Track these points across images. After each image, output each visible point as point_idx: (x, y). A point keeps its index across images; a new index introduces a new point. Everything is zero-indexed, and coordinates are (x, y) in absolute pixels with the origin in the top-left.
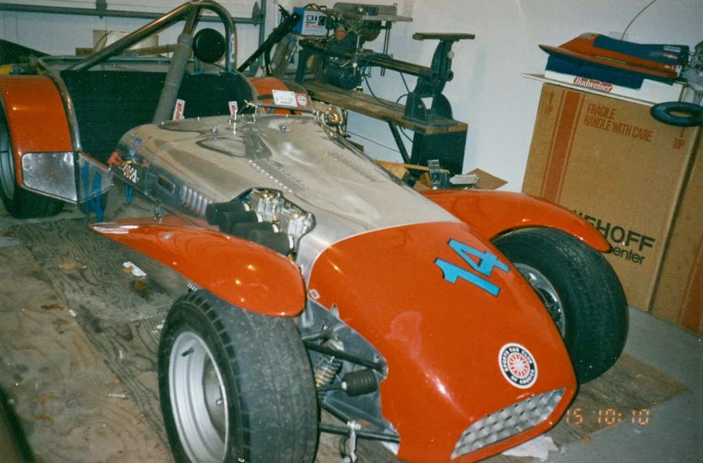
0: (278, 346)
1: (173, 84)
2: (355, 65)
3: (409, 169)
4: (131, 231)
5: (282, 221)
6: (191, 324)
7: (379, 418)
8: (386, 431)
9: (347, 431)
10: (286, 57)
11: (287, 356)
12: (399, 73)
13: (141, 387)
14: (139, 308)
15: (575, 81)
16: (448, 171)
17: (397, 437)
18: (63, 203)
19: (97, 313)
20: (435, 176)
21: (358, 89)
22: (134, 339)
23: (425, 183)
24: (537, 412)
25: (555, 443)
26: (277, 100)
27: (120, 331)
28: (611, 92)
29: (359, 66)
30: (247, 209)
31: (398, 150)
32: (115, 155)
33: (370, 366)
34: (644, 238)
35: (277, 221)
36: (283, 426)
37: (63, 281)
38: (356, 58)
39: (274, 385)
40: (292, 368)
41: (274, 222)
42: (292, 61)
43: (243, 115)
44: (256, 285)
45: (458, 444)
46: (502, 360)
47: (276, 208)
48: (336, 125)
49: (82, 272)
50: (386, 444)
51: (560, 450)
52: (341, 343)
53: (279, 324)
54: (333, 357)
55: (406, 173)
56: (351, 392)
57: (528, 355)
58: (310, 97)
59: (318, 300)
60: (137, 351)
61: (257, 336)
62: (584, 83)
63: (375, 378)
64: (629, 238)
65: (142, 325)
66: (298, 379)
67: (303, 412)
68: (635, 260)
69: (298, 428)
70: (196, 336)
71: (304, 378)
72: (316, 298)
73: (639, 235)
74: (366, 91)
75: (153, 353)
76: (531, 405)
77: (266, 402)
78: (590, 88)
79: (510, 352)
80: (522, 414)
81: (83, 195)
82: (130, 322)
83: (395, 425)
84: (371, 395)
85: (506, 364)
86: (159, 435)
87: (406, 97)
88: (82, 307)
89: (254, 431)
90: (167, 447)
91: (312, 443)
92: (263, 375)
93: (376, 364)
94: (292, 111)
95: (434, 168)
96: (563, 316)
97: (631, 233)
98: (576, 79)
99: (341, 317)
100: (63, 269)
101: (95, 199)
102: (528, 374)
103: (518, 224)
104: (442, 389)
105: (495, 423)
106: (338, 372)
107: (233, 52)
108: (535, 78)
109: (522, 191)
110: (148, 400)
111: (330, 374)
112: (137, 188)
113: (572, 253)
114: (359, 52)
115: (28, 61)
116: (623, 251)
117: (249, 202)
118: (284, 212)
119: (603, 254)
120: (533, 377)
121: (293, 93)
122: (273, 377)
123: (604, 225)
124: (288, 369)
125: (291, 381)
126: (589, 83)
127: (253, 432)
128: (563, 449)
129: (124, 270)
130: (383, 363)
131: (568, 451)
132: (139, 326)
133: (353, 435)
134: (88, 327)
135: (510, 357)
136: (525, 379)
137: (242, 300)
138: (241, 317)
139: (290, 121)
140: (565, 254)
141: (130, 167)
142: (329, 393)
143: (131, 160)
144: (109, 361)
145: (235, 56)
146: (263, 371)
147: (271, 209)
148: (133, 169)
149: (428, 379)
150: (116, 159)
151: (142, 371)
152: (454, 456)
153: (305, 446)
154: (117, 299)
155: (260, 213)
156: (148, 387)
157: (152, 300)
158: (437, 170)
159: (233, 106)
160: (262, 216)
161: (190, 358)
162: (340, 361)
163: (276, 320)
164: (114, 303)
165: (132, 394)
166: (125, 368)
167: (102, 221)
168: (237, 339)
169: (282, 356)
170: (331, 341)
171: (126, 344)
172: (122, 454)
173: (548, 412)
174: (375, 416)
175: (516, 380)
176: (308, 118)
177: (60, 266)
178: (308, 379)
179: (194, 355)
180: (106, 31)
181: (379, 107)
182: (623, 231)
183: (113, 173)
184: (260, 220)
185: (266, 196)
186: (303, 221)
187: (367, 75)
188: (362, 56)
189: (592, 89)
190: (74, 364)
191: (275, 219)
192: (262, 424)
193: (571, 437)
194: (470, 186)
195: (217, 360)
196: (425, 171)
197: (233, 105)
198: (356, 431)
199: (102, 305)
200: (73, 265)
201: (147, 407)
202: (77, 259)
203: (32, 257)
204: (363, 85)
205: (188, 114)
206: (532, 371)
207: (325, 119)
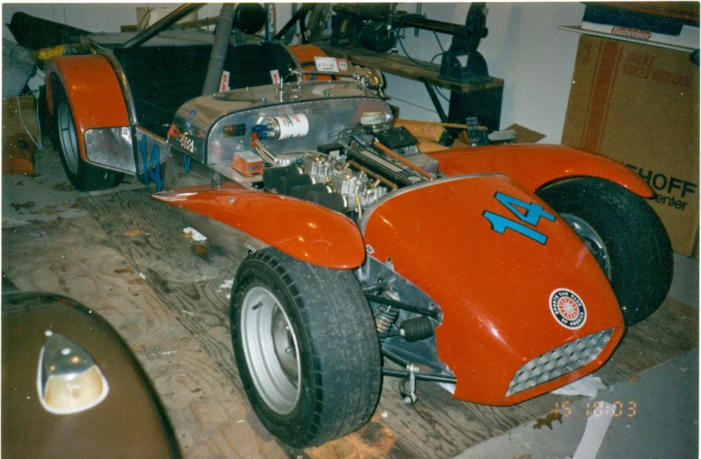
0: (342, 297)
1: (218, 56)
2: (389, 27)
3: (447, 128)
4: (189, 197)
5: (335, 182)
6: (260, 279)
7: (436, 362)
8: (443, 373)
9: (406, 374)
10: (321, 23)
11: (351, 305)
12: (432, 32)
13: (212, 340)
14: (202, 269)
15: (612, 31)
16: (486, 128)
17: (455, 378)
18: (123, 175)
19: (164, 275)
20: (474, 134)
21: (393, 51)
22: (201, 299)
23: (464, 141)
24: (586, 353)
25: (603, 382)
26: (320, 66)
27: (187, 291)
28: (650, 39)
29: (393, 28)
30: (301, 172)
31: (435, 110)
32: (173, 127)
33: (426, 313)
34: (686, 184)
35: (331, 182)
36: (351, 368)
37: (131, 248)
38: (390, 20)
39: (341, 332)
40: (356, 316)
41: (327, 184)
42: (326, 27)
43: (288, 83)
44: (319, 241)
45: (512, 383)
46: (553, 304)
47: (328, 171)
48: (376, 88)
49: (146, 238)
50: (443, 385)
51: (609, 389)
52: (396, 294)
53: (341, 276)
54: (390, 307)
55: (444, 132)
56: (408, 338)
57: (577, 299)
58: (350, 62)
59: (373, 255)
60: (206, 309)
61: (322, 287)
62: (622, 33)
63: (430, 325)
64: (672, 185)
65: (206, 285)
66: (361, 326)
67: (368, 355)
68: (677, 206)
69: (364, 370)
70: (266, 290)
71: (367, 325)
72: (371, 253)
73: (681, 182)
74: (401, 53)
75: (220, 310)
76: (581, 346)
77: (335, 346)
78: (628, 37)
79: (560, 297)
80: (572, 354)
81: (142, 167)
82: (195, 283)
83: (451, 368)
84: (426, 341)
85: (557, 308)
86: (234, 382)
87: (441, 57)
88: (150, 270)
89: (325, 373)
90: (242, 393)
91: (376, 384)
92: (331, 323)
93: (431, 311)
94: (334, 77)
95: (472, 125)
96: (608, 262)
97: (673, 179)
98: (614, 28)
99: (395, 270)
100: (130, 236)
101: (154, 170)
102: (578, 316)
103: (561, 175)
104: (495, 332)
105: (546, 363)
106: (395, 321)
107: (272, 22)
108: (571, 29)
109: (562, 143)
110: (220, 352)
111: (387, 322)
112: (194, 158)
113: (616, 201)
114: (393, 14)
115: (79, 41)
116: (665, 198)
117: (302, 166)
118: (337, 174)
119: (647, 200)
120: (583, 319)
121: (334, 58)
122: (339, 324)
123: (645, 173)
124: (352, 317)
125: (356, 328)
126: (627, 32)
127: (323, 374)
128: (612, 388)
129: (185, 236)
130: (438, 310)
131: (616, 390)
132: (204, 286)
133: (412, 377)
134: (158, 288)
135: (559, 301)
136: (575, 321)
137: (306, 255)
138: (307, 271)
139: (332, 86)
140: (609, 202)
141: (187, 138)
142: (388, 339)
143: (188, 131)
144: (181, 318)
145: (274, 25)
146: (330, 318)
147: (323, 172)
148: (190, 140)
149: (481, 323)
150: (175, 132)
151: (212, 326)
152: (508, 394)
153: (370, 386)
154: (180, 263)
155: (314, 175)
156: (219, 340)
157: (213, 262)
158: (475, 128)
159: (275, 75)
160: (315, 178)
161: (260, 310)
162: (397, 310)
163: (338, 273)
164: (179, 266)
165: (205, 347)
166: (196, 324)
167: (162, 190)
168: (305, 290)
169: (346, 305)
170: (388, 293)
171: (195, 303)
172: (202, 400)
173: (597, 352)
174: (432, 360)
175: (566, 322)
176: (349, 83)
177: (126, 234)
178: (370, 325)
179: (263, 307)
180: (148, 8)
181: (414, 68)
182: (665, 178)
183: (171, 144)
184: (314, 182)
185: (318, 159)
186: (355, 181)
187: (401, 37)
188: (396, 18)
189: (631, 37)
190: (150, 322)
191: (328, 181)
192: (332, 366)
193: (619, 377)
194: (508, 141)
195: (286, 311)
196: (464, 129)
197: (274, 73)
198: (415, 373)
199: (168, 269)
200: (137, 232)
201: (220, 358)
202: (140, 226)
203: (100, 226)
204: (398, 47)
205: (233, 84)
206: (582, 313)
207: (365, 83)
